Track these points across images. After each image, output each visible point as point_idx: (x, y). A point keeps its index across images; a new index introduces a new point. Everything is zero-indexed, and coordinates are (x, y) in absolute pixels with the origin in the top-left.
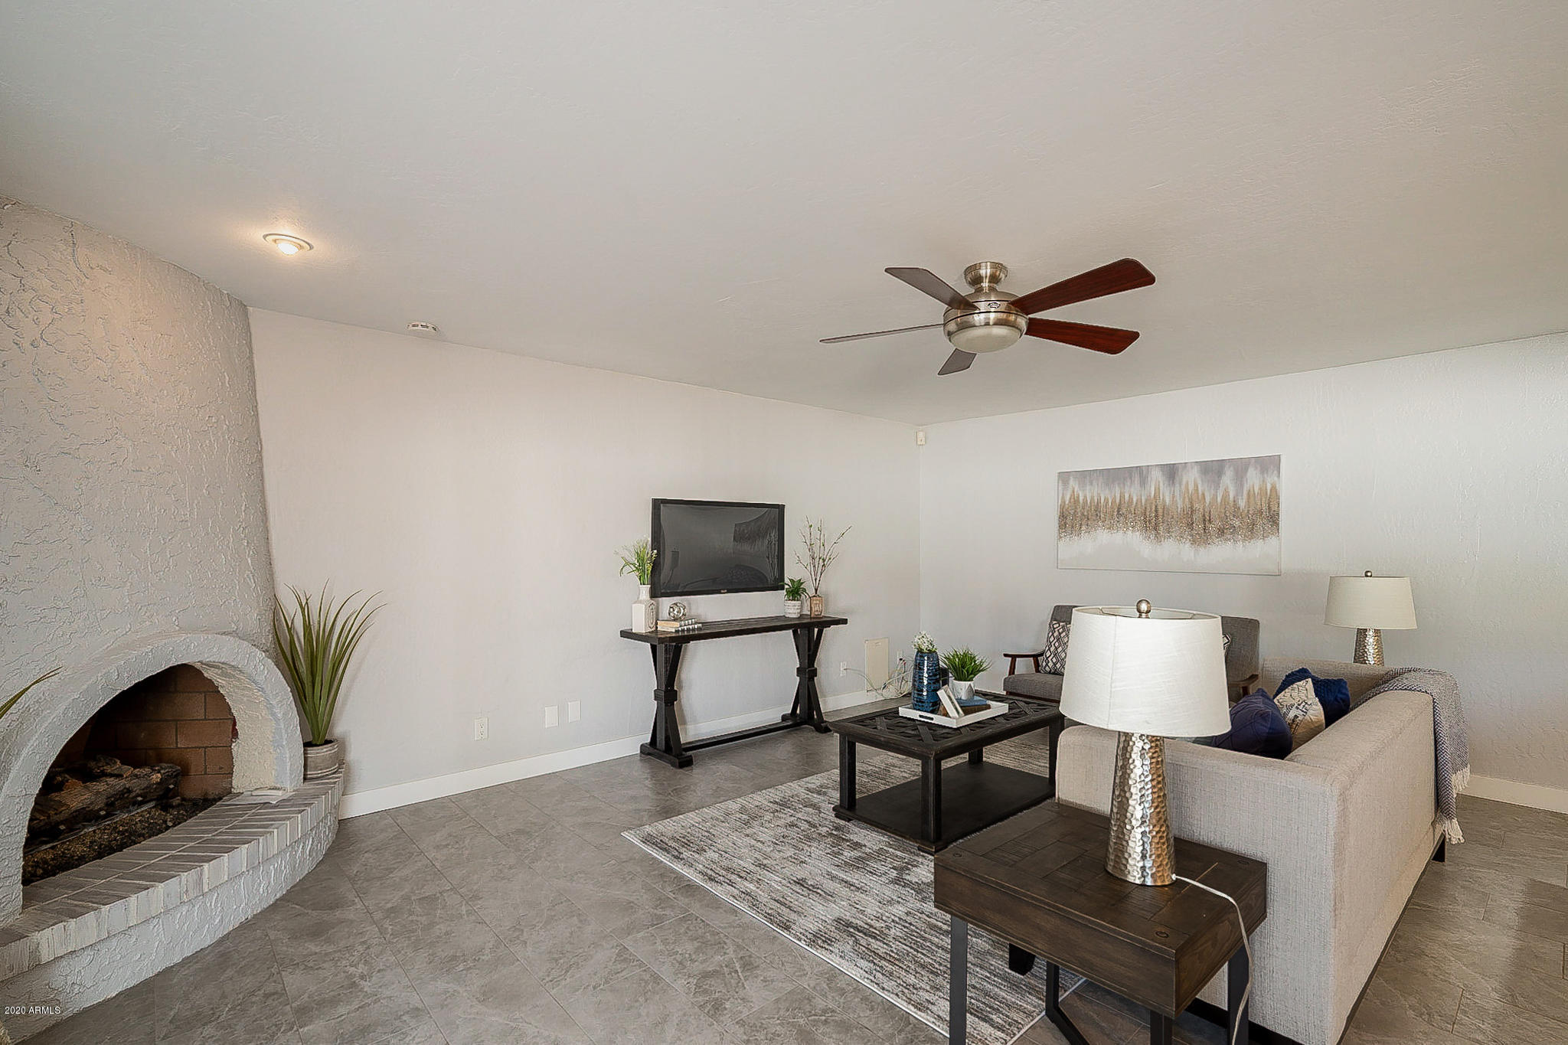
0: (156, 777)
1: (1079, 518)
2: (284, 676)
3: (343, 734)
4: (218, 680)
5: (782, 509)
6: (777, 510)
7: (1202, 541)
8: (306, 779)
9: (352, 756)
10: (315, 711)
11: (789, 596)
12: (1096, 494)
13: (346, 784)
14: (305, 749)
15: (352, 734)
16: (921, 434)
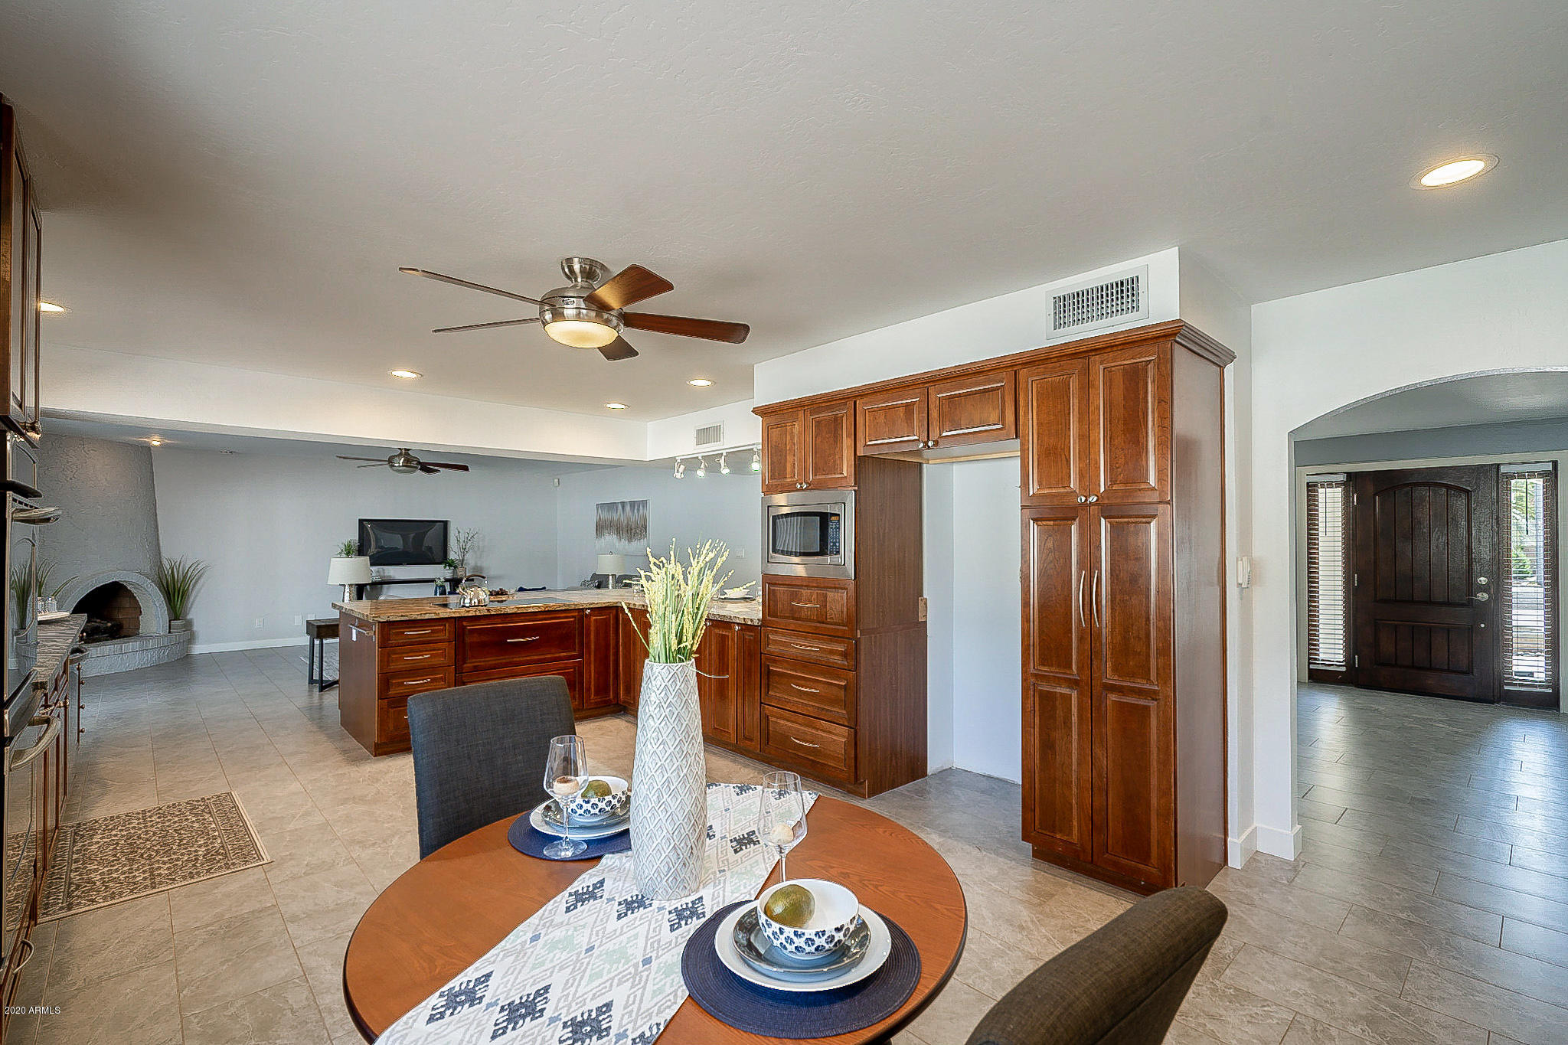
0: (109, 624)
1: (601, 528)
2: (161, 591)
3: (191, 619)
4: (133, 590)
5: (445, 523)
6: (442, 523)
7: (630, 540)
8: (170, 632)
9: (195, 629)
10: (175, 607)
11: (447, 568)
12: (605, 515)
13: (191, 639)
14: (170, 621)
15: (195, 621)
16: (556, 480)
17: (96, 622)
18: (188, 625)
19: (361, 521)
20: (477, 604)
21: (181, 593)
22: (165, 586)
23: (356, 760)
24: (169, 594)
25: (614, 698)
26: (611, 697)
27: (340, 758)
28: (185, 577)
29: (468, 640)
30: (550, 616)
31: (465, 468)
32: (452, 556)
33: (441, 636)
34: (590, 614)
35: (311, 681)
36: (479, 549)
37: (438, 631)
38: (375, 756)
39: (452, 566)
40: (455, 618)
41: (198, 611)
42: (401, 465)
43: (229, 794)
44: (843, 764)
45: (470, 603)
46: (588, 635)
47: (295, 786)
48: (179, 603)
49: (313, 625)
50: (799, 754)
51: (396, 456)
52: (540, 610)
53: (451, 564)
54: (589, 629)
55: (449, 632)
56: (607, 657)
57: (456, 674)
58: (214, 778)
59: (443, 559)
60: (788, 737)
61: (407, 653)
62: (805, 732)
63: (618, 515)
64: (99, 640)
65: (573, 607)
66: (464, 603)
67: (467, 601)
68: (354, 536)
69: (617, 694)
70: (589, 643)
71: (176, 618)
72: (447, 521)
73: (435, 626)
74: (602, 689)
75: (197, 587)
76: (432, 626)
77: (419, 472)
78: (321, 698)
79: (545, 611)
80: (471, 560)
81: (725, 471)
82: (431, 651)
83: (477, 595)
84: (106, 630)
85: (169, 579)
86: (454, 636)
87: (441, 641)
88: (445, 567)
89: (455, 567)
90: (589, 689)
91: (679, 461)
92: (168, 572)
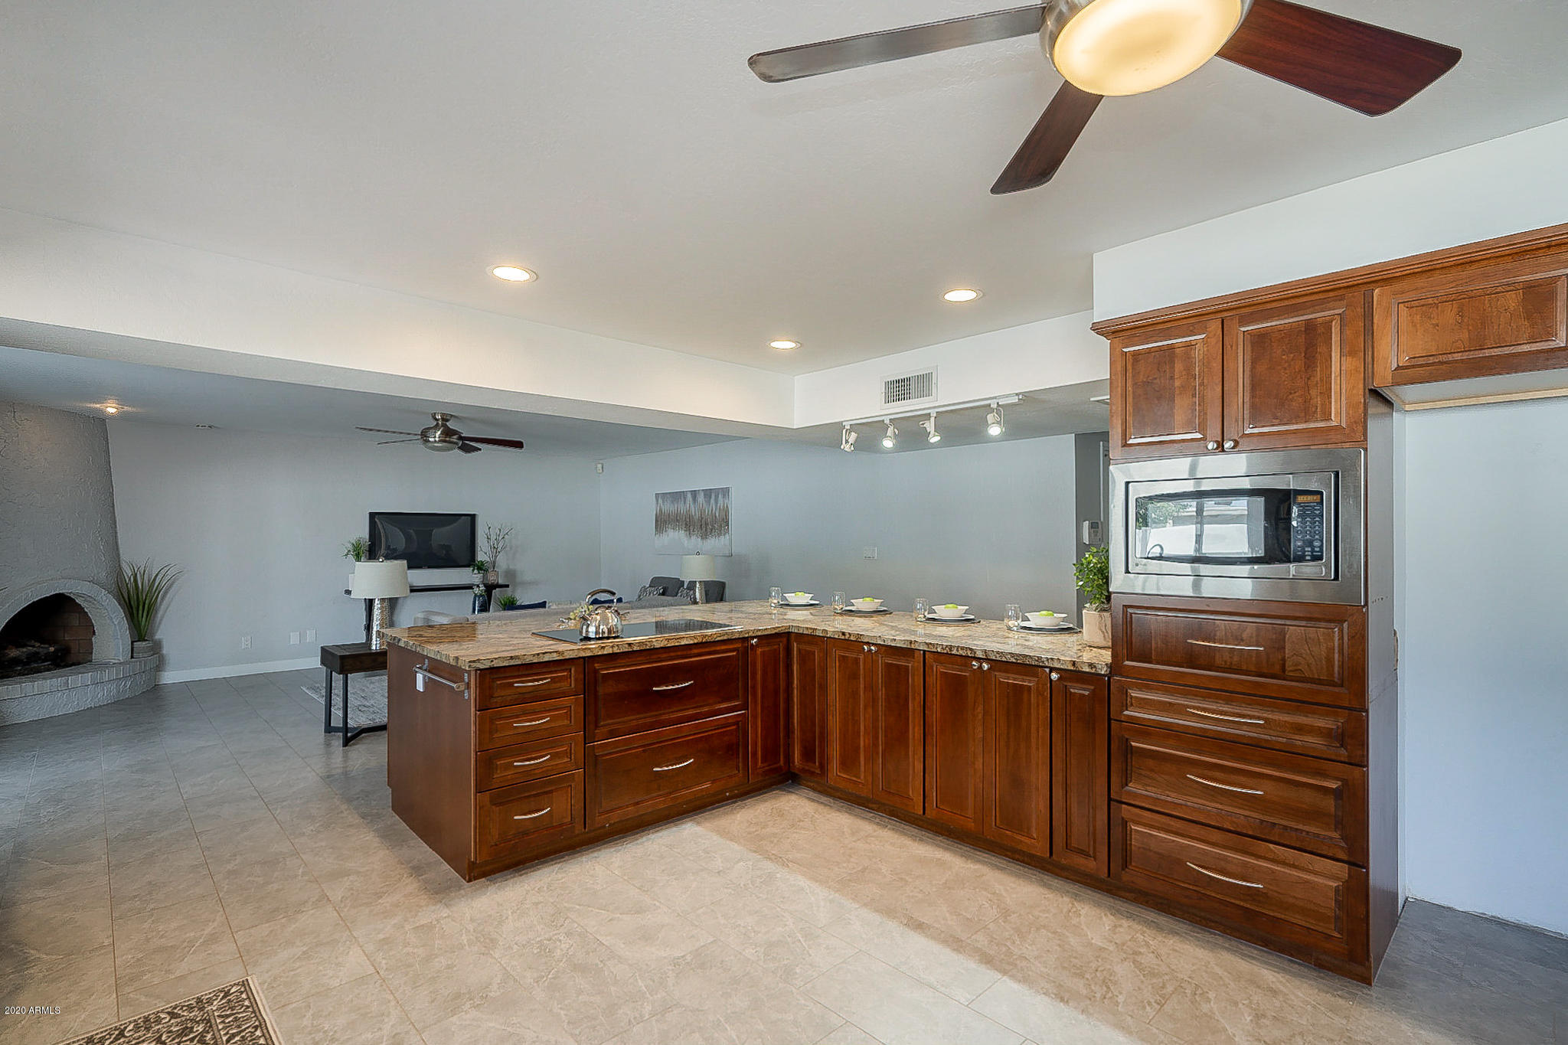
0: (52, 649)
1: (662, 522)
2: (120, 604)
3: (159, 639)
4: (83, 604)
5: (473, 517)
6: (469, 518)
7: (704, 537)
8: (132, 657)
9: (164, 652)
10: (140, 625)
11: (476, 571)
12: (668, 507)
13: (160, 666)
14: (132, 642)
15: (164, 640)
16: (600, 466)
17: (34, 646)
18: (156, 648)
19: (372, 515)
20: (606, 635)
21: (146, 606)
22: (127, 600)
23: (439, 892)
24: (132, 608)
25: (785, 763)
26: (782, 763)
27: (411, 885)
28: (151, 586)
29: (601, 690)
30: (707, 650)
31: (518, 445)
32: (481, 557)
33: (564, 686)
34: (758, 645)
35: (329, 729)
36: (511, 548)
37: (561, 679)
38: (469, 881)
39: (481, 569)
40: (584, 658)
41: (168, 630)
42: (437, 439)
43: (245, 984)
44: (1333, 927)
45: (597, 633)
46: (754, 674)
47: (354, 960)
48: (144, 619)
49: (332, 654)
50: (1208, 893)
51: (431, 428)
52: (696, 641)
53: (481, 567)
54: (754, 664)
55: (576, 680)
56: (776, 706)
57: (585, 744)
58: (213, 939)
59: (469, 560)
60: (1181, 863)
61: (517, 716)
62: (1225, 859)
63: (687, 507)
64: (39, 671)
65: (737, 636)
66: (587, 631)
67: (592, 629)
68: (363, 533)
69: (789, 758)
70: (754, 687)
71: (141, 639)
72: (474, 515)
73: (556, 672)
74: (771, 752)
75: (167, 599)
76: (551, 672)
77: (457, 451)
78: (346, 758)
79: (702, 643)
80: (502, 562)
81: (935, 439)
82: (549, 711)
83: (605, 620)
84: (48, 657)
85: (131, 586)
86: (582, 686)
87: (564, 695)
88: (473, 570)
89: (486, 571)
90: (755, 754)
91: (849, 427)
92: (130, 580)
